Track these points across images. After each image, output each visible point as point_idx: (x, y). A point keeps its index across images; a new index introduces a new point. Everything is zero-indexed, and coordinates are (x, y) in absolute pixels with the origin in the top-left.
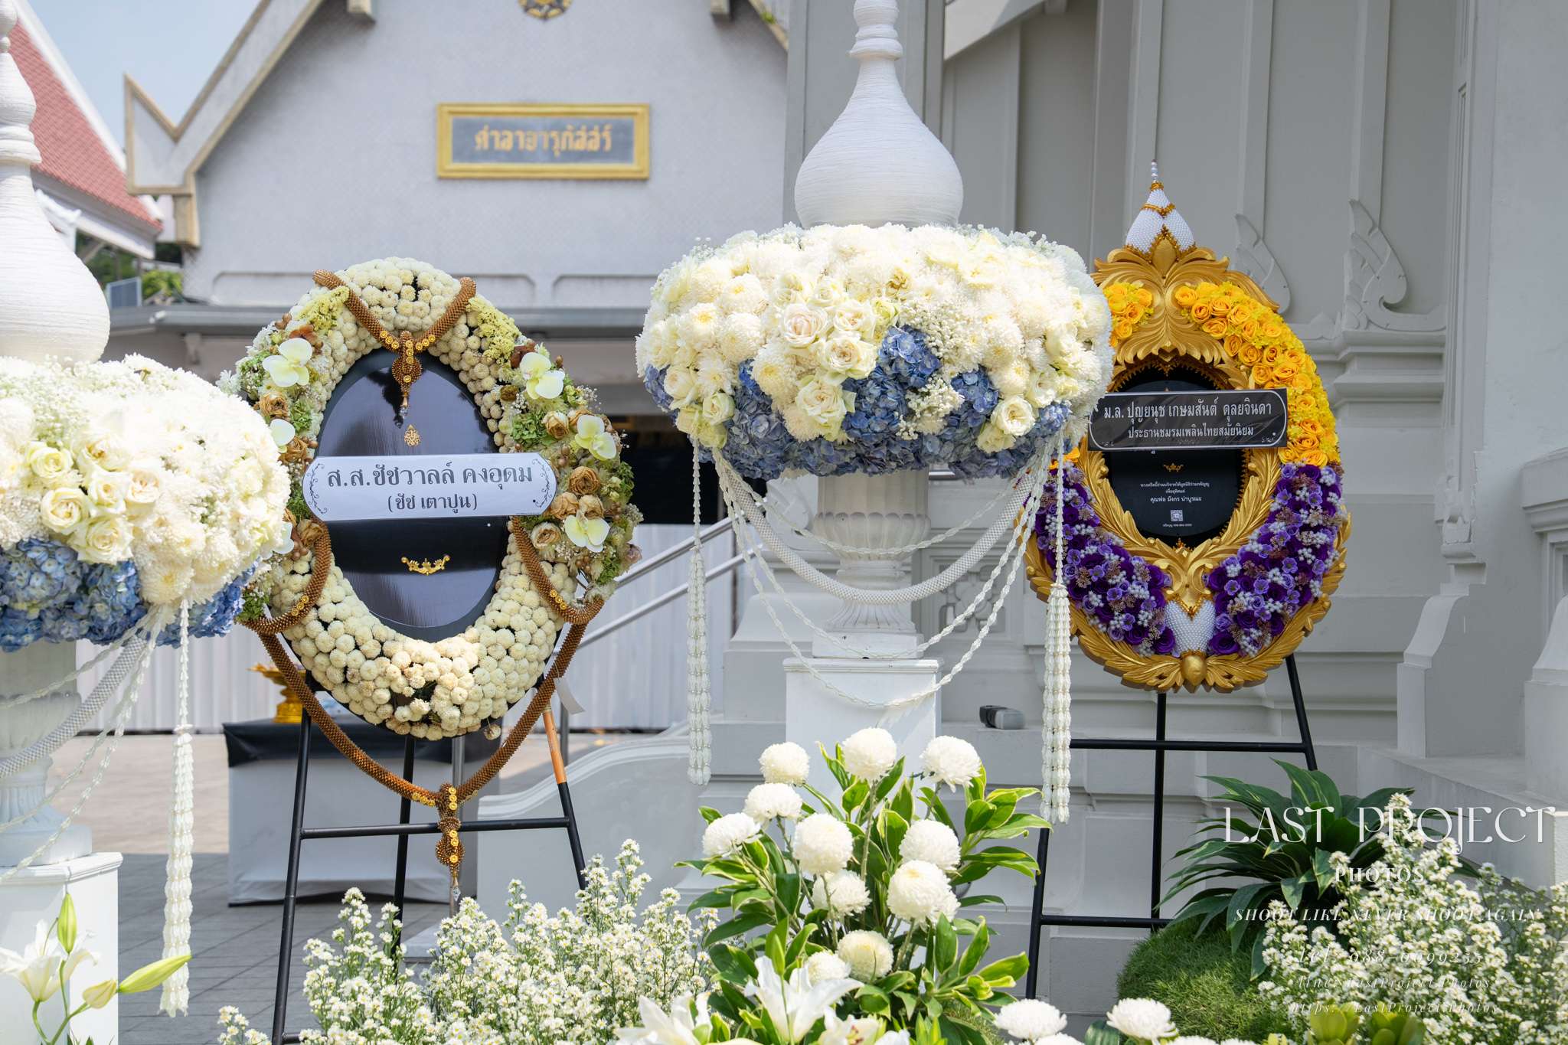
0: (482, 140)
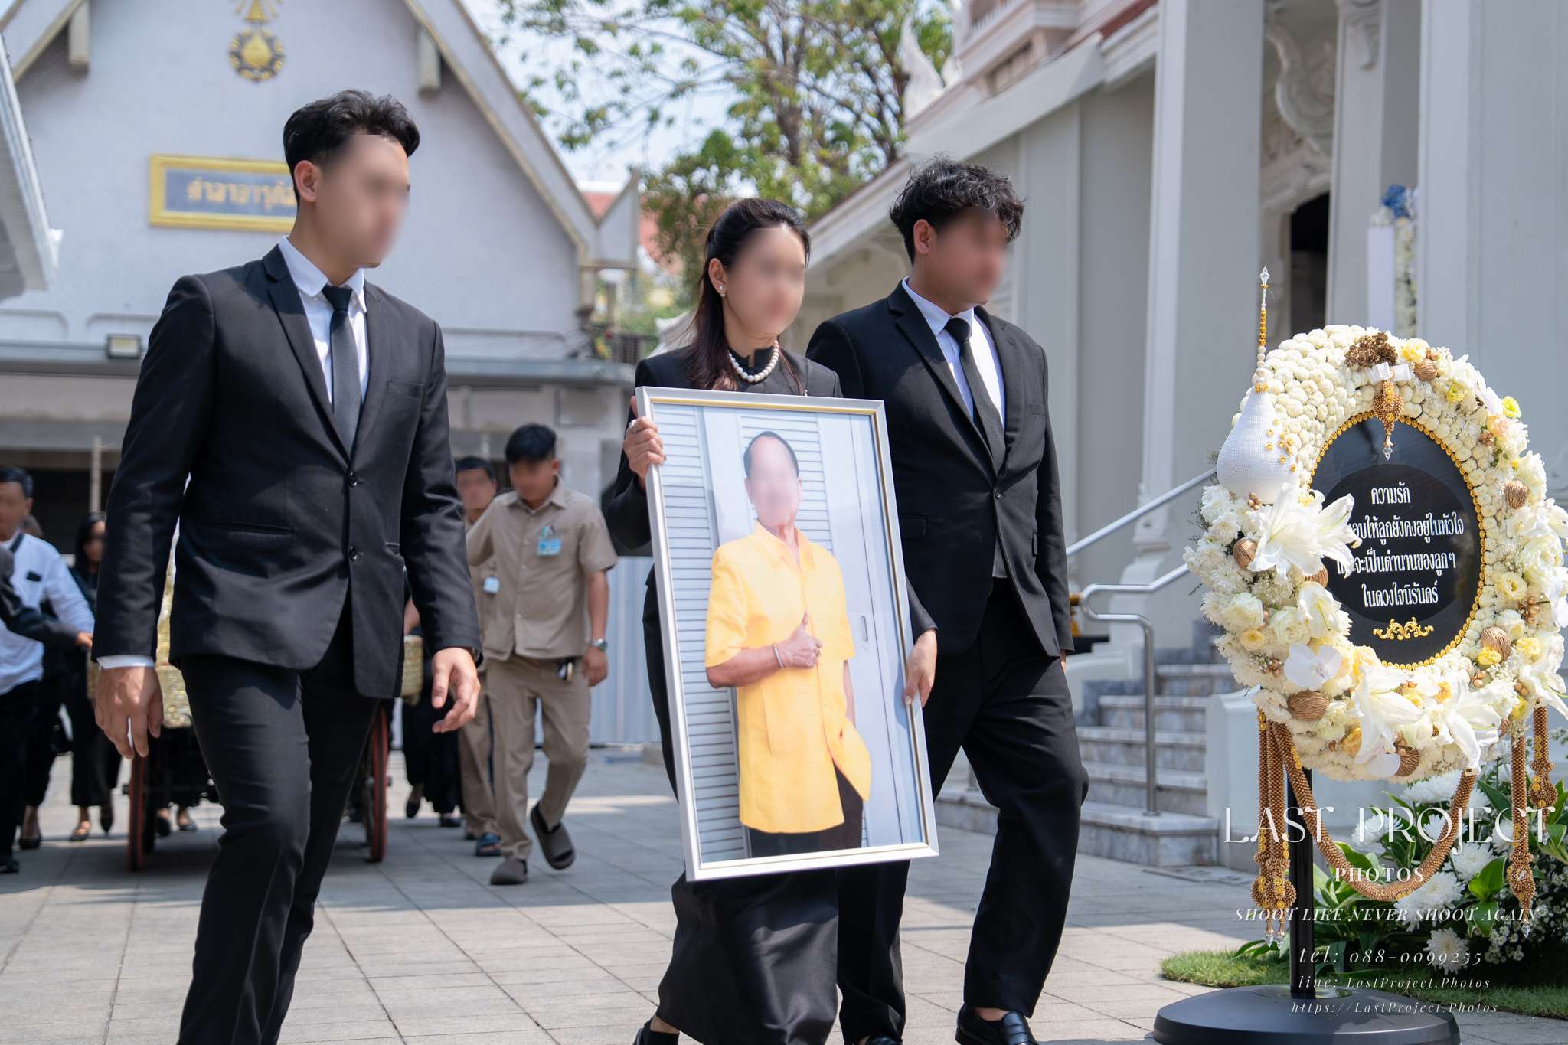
0: (194, 191)
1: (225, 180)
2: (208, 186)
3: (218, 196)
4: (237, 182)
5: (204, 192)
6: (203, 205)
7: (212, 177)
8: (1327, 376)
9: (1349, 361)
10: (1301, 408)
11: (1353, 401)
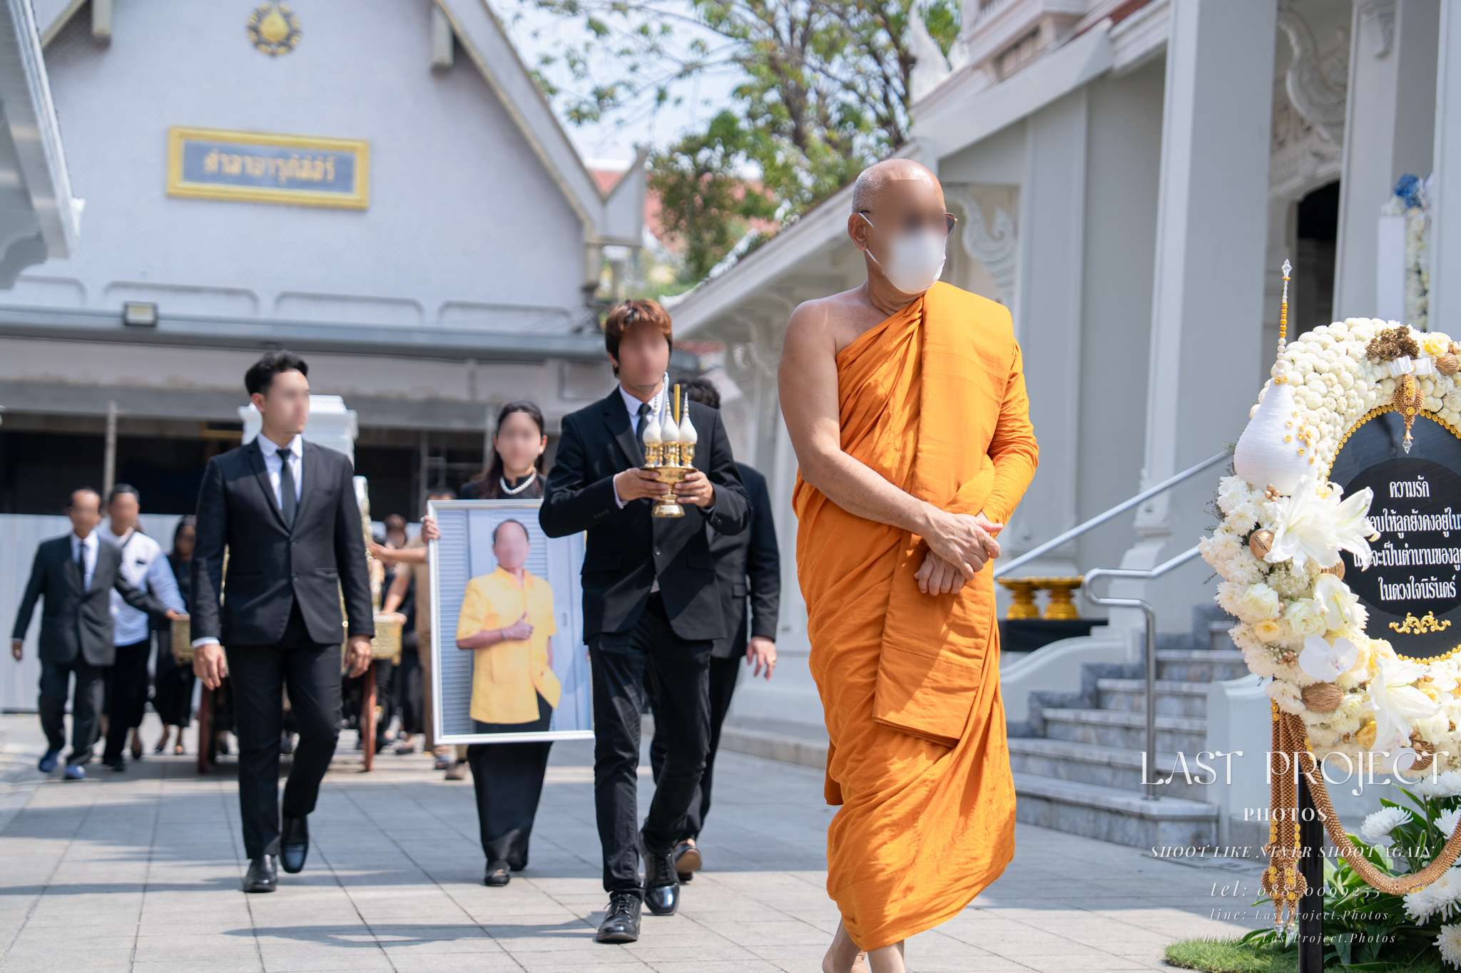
0: (211, 162)
1: (242, 153)
2: (225, 158)
3: (234, 169)
4: (251, 154)
5: (220, 164)
6: (219, 177)
7: (228, 149)
8: (1347, 369)
9: (1370, 354)
10: (1320, 400)
11: (1373, 395)
